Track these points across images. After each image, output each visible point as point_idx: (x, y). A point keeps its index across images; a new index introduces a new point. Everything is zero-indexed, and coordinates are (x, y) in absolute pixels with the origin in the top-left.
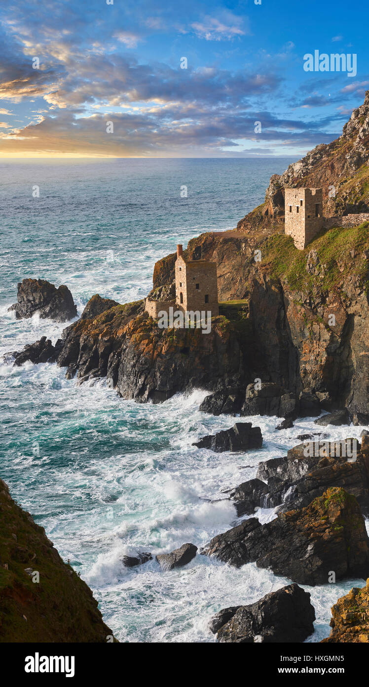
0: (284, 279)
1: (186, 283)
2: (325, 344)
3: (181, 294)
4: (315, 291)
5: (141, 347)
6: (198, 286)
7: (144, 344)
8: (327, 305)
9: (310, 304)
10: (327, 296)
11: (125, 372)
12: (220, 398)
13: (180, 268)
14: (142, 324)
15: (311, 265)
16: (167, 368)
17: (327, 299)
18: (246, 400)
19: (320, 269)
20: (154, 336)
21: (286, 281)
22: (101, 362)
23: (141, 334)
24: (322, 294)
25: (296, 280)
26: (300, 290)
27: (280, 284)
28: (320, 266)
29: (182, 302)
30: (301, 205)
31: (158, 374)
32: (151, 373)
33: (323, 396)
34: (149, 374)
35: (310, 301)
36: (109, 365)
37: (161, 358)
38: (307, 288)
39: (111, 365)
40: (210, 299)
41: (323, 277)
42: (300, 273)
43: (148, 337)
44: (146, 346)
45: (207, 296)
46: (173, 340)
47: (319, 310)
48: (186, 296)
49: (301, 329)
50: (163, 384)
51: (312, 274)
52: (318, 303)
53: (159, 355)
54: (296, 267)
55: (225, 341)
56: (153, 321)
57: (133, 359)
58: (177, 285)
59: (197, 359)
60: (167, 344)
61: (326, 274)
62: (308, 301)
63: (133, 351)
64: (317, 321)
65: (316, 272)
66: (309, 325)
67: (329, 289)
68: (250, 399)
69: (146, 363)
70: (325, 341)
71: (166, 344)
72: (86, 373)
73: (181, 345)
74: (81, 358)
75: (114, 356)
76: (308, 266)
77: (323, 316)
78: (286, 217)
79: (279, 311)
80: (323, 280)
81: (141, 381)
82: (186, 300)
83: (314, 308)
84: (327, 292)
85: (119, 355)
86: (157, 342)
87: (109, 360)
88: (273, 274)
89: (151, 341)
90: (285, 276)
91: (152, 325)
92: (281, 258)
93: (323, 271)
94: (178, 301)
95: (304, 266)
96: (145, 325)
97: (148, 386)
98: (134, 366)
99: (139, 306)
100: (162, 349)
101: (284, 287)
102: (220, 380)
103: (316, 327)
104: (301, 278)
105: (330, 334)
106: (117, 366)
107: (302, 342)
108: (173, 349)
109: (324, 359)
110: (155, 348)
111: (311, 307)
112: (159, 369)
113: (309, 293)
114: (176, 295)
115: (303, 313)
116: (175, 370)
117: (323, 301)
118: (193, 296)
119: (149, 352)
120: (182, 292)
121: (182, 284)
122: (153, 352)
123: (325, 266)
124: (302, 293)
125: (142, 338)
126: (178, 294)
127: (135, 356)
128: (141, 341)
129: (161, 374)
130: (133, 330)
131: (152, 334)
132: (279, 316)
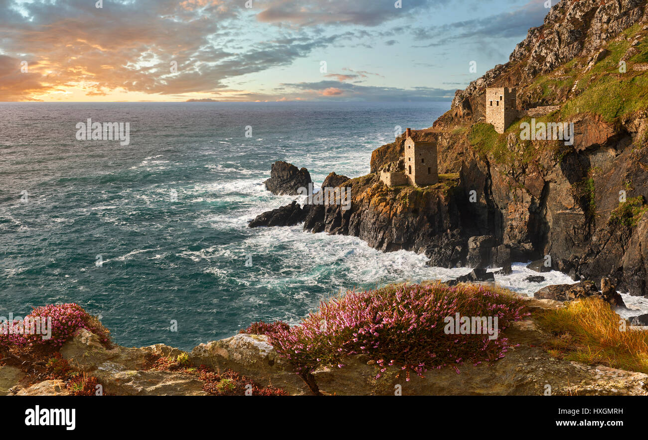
0: (490, 155)
1: (414, 158)
2: (528, 205)
3: (410, 167)
4: (516, 164)
5: (380, 208)
6: (423, 161)
7: (382, 206)
8: (528, 175)
9: (513, 174)
10: (527, 167)
11: (366, 229)
12: (448, 249)
13: (409, 146)
14: (379, 190)
15: (511, 144)
16: (402, 225)
17: (527, 170)
18: (470, 250)
19: (519, 147)
20: (390, 199)
21: (492, 157)
22: (343, 221)
23: (380, 198)
24: (523, 166)
25: (500, 156)
26: (504, 163)
27: (487, 159)
28: (519, 145)
29: (410, 173)
30: (501, 99)
31: (394, 230)
32: (388, 229)
33: (528, 246)
34: (387, 230)
35: (513, 171)
36: (350, 223)
37: (396, 217)
38: (510, 162)
39: (352, 224)
40: (432, 171)
41: (522, 153)
42: (503, 150)
43: (385, 200)
44: (384, 207)
45: (429, 169)
46: (406, 202)
47: (520, 178)
48: (414, 168)
49: (506, 193)
50: (399, 238)
51: (513, 151)
52: (520, 173)
53: (395, 214)
54: (499, 146)
55: (447, 203)
56: (388, 187)
57: (374, 218)
58: (406, 160)
59: (425, 217)
60: (402, 206)
61: (524, 151)
62: (511, 172)
63: (374, 211)
64: (520, 187)
65: (516, 149)
66: (513, 190)
67: (528, 162)
68: (474, 249)
69: (384, 221)
70: (527, 202)
71: (400, 205)
72: (331, 230)
73: (412, 206)
74: (327, 218)
75: (354, 216)
76: (509, 145)
77: (524, 183)
78: (487, 110)
79: (486, 181)
80: (522, 155)
81: (380, 236)
82: (414, 171)
83: (516, 177)
84: (527, 164)
85: (359, 215)
86: (393, 204)
87: (351, 219)
88: (481, 152)
89: (387, 204)
90: (491, 153)
91: (387, 191)
92: (485, 139)
93: (522, 148)
94: (407, 172)
95: (505, 146)
96: (382, 191)
97: (386, 240)
98: (374, 223)
99: (372, 178)
100: (397, 209)
101: (491, 161)
102: (444, 234)
103: (519, 192)
104: (504, 154)
105: (531, 197)
106: (359, 224)
107: (507, 203)
108: (406, 210)
109: (527, 217)
110: (391, 209)
111: (514, 176)
112: (395, 224)
113: (512, 166)
114: (405, 167)
115: (508, 181)
116: (408, 226)
117: (524, 172)
118: (420, 168)
119: (387, 212)
120: (411, 165)
121: (411, 159)
122: (390, 212)
123: (523, 144)
124: (506, 166)
125: (380, 201)
126: (407, 167)
127: (374, 215)
128: (379, 204)
129: (396, 230)
130: (371, 196)
131: (388, 198)
132: (487, 184)
